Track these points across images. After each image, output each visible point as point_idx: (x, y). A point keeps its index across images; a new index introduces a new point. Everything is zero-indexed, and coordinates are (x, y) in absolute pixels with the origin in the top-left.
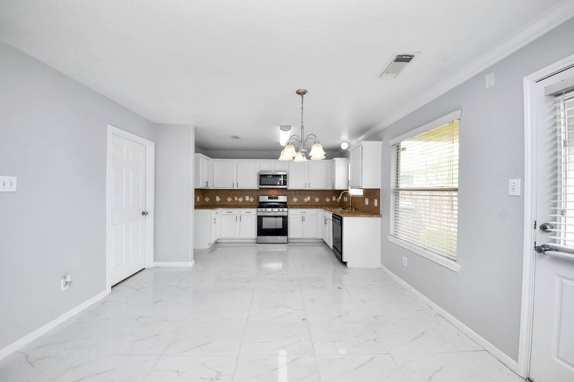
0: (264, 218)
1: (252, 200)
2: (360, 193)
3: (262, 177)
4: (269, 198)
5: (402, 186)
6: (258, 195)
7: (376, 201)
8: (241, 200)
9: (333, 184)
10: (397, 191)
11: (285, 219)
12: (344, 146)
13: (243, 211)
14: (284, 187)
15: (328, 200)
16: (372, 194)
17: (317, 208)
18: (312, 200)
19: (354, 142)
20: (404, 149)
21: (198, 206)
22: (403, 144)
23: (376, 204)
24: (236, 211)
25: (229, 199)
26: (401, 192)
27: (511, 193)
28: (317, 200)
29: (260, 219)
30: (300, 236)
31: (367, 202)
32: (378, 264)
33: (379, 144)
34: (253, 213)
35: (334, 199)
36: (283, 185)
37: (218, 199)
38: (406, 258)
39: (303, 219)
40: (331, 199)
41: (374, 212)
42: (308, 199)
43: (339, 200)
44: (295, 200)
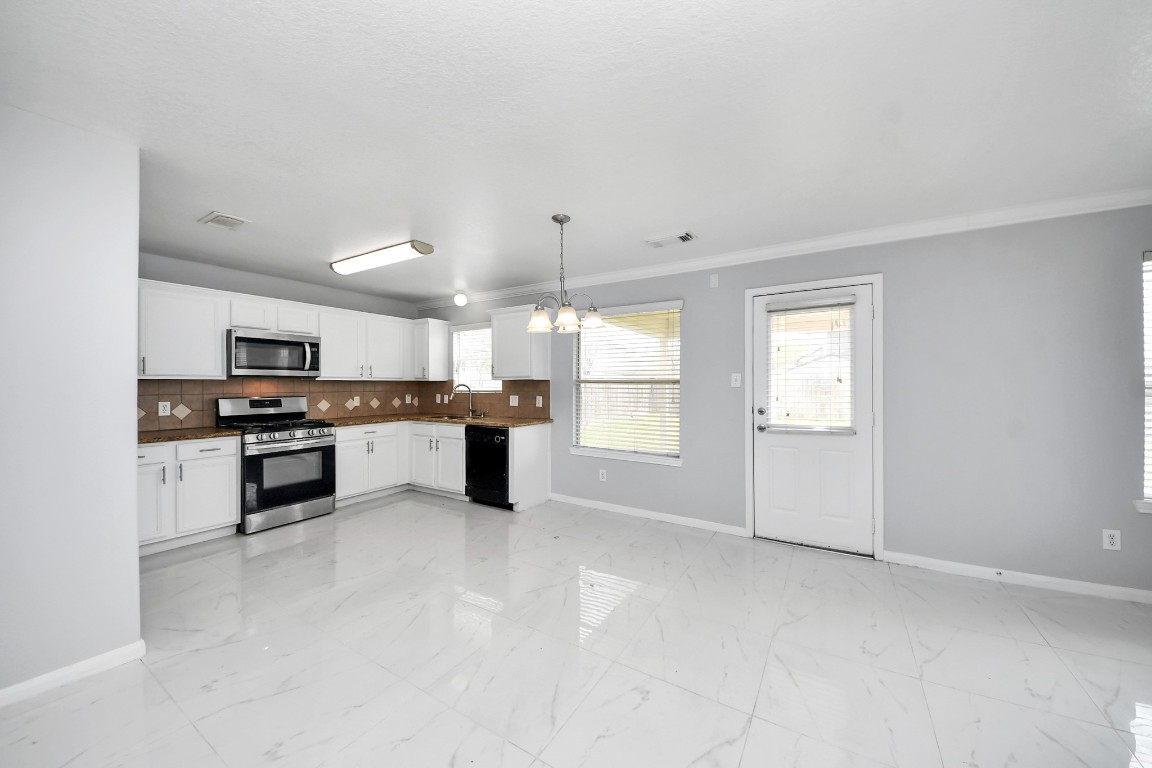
0: (266, 462)
2: (494, 385)
3: (234, 341)
4: (254, 405)
5: (583, 377)
6: (215, 397)
7: (539, 399)
10: (579, 382)
11: (328, 454)
12: (460, 301)
14: (312, 373)
15: (396, 402)
16: (530, 387)
17: (399, 420)
18: (365, 403)
19: (479, 297)
23: (540, 404)
26: (582, 385)
27: (733, 385)
28: (375, 403)
29: (251, 467)
31: (514, 401)
32: (548, 495)
35: (408, 400)
36: (310, 369)
38: (604, 471)
39: (370, 449)
40: (404, 400)
42: (356, 402)
43: (416, 402)
44: (324, 405)
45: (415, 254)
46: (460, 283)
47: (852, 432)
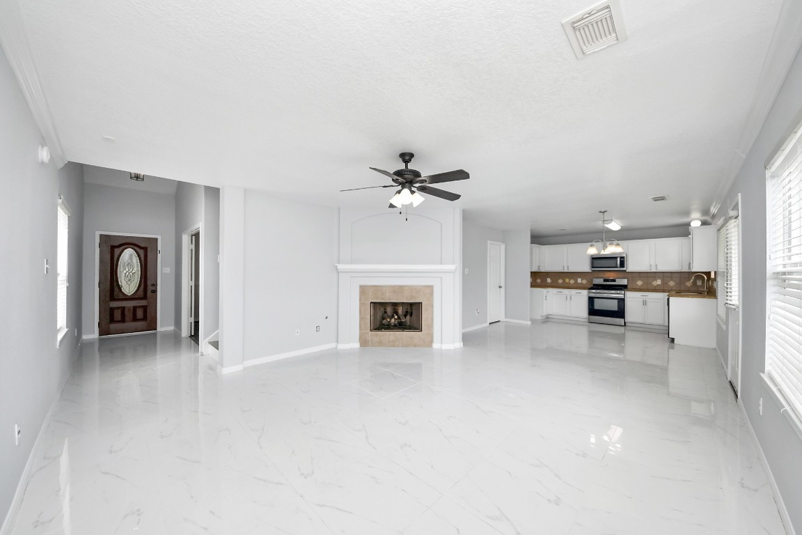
0: (596, 300)
1: (584, 282)
3: (595, 259)
4: (605, 280)
6: (592, 277)
8: (572, 282)
11: (622, 302)
13: (573, 292)
14: (622, 269)
18: (664, 283)
21: (533, 285)
24: (566, 291)
25: (560, 281)
28: (672, 283)
29: (591, 300)
30: (641, 321)
34: (584, 295)
36: (619, 267)
37: (549, 280)
39: (645, 303)
42: (658, 282)
44: (640, 283)
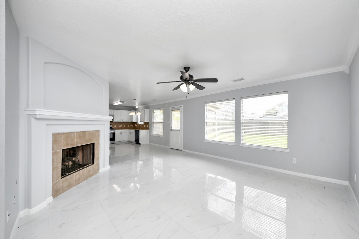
2: (142, 123)
7: (148, 125)
9: (132, 120)
10: (153, 122)
12: (137, 107)
15: (129, 126)
16: (147, 123)
19: (140, 106)
20: (154, 112)
22: (154, 111)
23: (148, 126)
27: (168, 122)
28: (124, 126)
30: (120, 141)
31: (145, 126)
32: (148, 143)
33: (148, 110)
35: (131, 126)
38: (155, 138)
39: (121, 133)
40: (130, 126)
41: (147, 128)
42: (121, 126)
43: (133, 126)
44: (115, 126)
45: (121, 103)
46: (137, 104)
47: (179, 130)
